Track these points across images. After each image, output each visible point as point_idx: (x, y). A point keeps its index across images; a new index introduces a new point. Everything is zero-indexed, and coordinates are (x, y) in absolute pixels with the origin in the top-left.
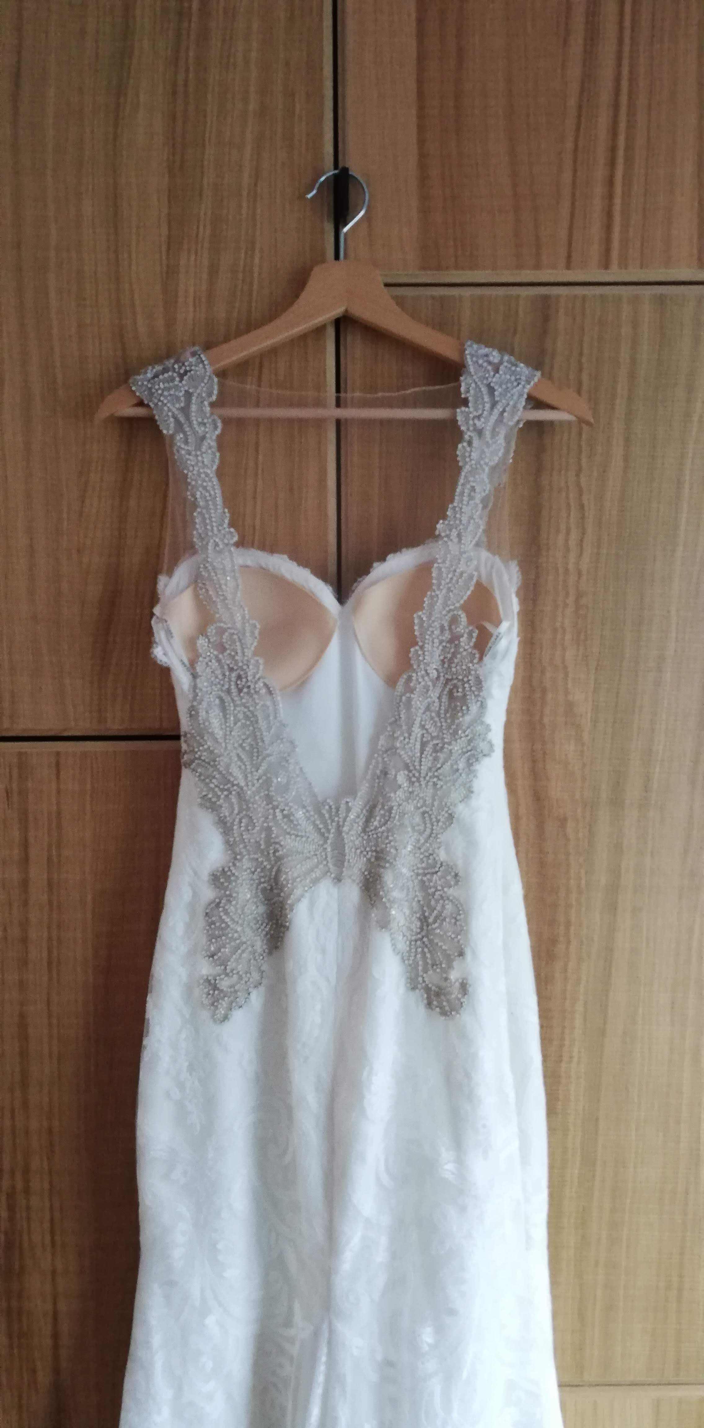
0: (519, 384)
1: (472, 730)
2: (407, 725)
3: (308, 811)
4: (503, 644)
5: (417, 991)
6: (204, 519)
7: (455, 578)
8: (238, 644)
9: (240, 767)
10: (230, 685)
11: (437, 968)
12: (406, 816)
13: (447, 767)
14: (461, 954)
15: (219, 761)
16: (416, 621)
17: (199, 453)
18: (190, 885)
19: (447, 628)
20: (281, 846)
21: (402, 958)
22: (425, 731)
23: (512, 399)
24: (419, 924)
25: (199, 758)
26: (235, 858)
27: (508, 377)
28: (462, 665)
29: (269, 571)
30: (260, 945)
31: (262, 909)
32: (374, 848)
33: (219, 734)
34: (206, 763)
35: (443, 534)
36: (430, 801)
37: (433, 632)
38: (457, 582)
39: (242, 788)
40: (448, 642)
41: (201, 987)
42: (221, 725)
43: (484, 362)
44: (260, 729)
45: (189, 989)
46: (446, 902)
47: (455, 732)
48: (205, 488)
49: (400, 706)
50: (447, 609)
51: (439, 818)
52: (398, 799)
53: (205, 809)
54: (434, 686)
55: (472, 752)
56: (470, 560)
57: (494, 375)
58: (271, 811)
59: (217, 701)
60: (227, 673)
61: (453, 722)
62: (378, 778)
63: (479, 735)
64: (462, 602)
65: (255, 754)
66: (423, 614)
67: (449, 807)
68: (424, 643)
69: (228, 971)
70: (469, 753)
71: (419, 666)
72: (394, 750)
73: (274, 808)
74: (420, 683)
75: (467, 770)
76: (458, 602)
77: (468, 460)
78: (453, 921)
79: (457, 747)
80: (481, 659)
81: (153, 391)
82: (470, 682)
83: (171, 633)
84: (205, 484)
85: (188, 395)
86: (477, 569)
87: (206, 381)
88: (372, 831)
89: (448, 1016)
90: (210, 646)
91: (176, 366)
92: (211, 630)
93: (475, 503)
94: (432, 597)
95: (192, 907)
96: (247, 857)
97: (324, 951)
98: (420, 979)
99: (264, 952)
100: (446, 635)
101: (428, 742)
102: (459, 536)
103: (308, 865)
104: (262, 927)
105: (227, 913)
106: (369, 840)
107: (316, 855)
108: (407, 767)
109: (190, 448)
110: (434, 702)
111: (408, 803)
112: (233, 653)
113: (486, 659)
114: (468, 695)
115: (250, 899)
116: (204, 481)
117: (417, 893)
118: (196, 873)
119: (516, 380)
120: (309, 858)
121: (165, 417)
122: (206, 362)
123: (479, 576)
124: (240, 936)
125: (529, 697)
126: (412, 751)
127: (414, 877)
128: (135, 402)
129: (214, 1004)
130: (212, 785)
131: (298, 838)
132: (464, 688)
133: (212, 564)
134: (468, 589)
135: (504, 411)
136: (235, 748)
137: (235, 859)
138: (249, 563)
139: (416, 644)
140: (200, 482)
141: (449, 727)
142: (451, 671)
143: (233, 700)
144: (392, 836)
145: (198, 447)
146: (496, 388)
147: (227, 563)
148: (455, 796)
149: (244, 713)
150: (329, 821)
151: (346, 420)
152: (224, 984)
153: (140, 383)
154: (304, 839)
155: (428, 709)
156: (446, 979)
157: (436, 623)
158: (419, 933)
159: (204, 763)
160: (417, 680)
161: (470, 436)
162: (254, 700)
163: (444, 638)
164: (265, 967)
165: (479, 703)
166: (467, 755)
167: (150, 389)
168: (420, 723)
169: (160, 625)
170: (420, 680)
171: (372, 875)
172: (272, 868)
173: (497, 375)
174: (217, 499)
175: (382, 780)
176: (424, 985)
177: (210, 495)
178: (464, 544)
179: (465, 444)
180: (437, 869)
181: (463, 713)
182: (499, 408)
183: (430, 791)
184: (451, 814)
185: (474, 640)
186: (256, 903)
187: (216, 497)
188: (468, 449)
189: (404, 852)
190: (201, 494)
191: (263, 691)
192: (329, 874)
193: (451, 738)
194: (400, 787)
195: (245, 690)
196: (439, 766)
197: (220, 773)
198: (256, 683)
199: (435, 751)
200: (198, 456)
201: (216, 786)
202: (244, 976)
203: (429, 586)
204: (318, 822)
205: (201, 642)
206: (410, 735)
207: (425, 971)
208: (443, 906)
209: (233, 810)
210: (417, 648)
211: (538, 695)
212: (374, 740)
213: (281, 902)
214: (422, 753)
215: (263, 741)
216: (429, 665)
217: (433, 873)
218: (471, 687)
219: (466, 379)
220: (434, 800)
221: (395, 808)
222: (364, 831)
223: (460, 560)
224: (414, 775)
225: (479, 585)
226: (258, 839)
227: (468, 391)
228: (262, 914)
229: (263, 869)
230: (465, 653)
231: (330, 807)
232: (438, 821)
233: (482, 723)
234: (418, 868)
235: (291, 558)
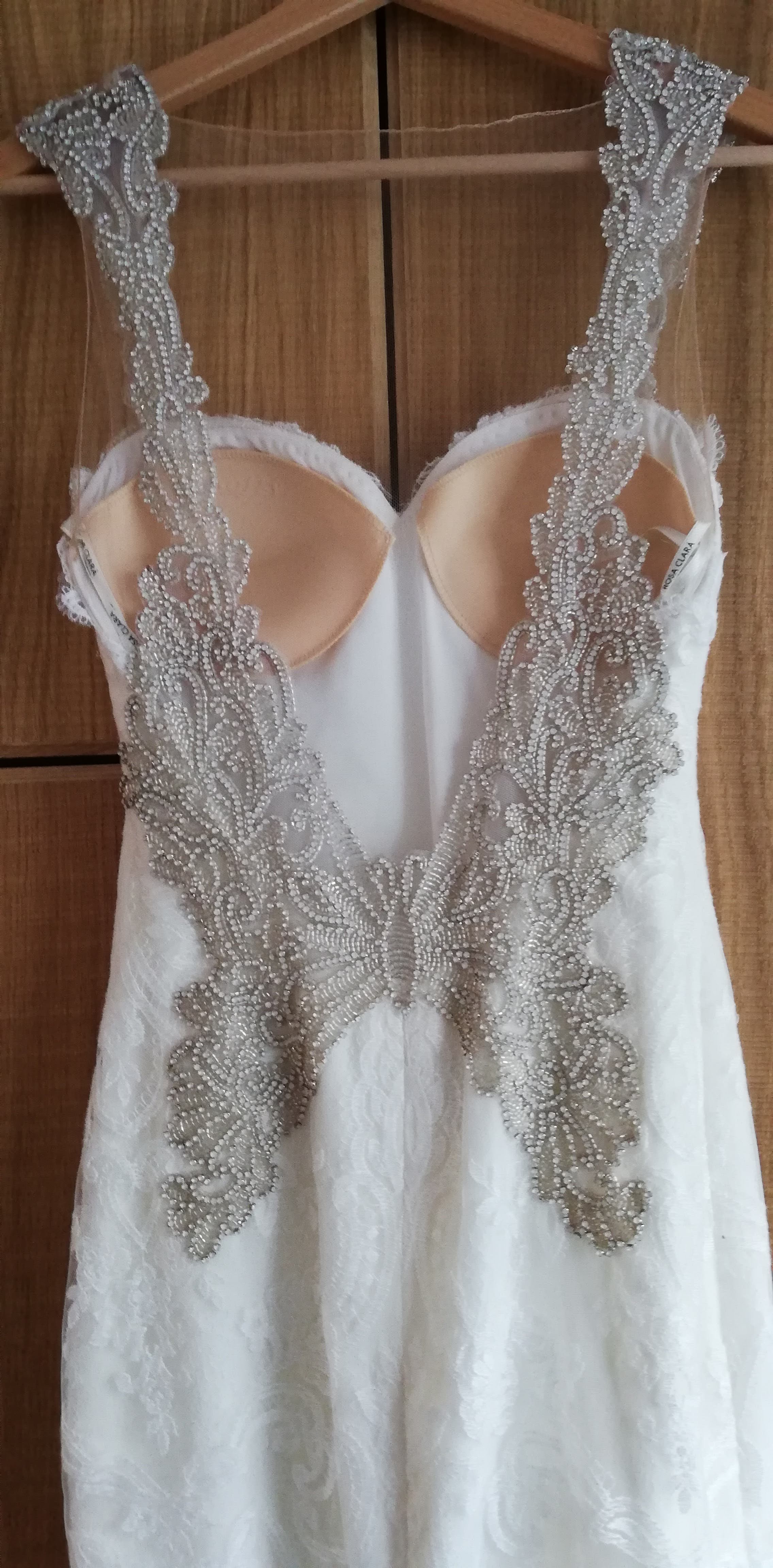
0: (710, 98)
1: (642, 725)
2: (521, 719)
3: (346, 880)
4: (695, 565)
5: (551, 1202)
6: (148, 362)
7: (604, 450)
8: (213, 583)
9: (222, 803)
10: (201, 658)
11: (588, 1162)
12: (524, 885)
13: (596, 795)
14: (632, 1137)
15: (184, 795)
16: (534, 530)
17: (136, 245)
18: (140, 1014)
19: (591, 541)
20: (299, 943)
21: (523, 1141)
22: (553, 731)
23: (699, 125)
24: (551, 1080)
25: (150, 790)
26: (218, 966)
27: (689, 86)
28: (621, 607)
29: (267, 453)
30: (265, 1120)
31: (268, 1056)
32: (465, 945)
33: (183, 746)
34: (163, 797)
35: (580, 371)
36: (568, 858)
37: (564, 548)
38: (608, 456)
39: (226, 842)
40: (592, 567)
41: (164, 1196)
42: (186, 728)
43: (646, 61)
44: (256, 735)
45: (144, 1200)
46: (602, 1041)
47: (611, 730)
48: (149, 307)
49: (507, 686)
50: (591, 506)
51: (583, 887)
52: (508, 854)
53: (163, 880)
54: (569, 647)
55: (643, 766)
56: (630, 414)
57: (664, 85)
58: (280, 881)
59: (179, 687)
60: (195, 637)
61: (606, 711)
62: (472, 817)
63: (655, 735)
64: (618, 491)
65: (249, 780)
66: (546, 516)
67: (602, 867)
68: (550, 570)
69: (210, 1168)
70: (638, 768)
71: (540, 612)
72: (498, 767)
73: (284, 876)
74: (543, 642)
75: (633, 799)
76: (612, 492)
77: (621, 235)
78: (615, 1075)
79: (614, 757)
80: (656, 594)
81: (57, 141)
82: (637, 636)
83: (92, 566)
84: (149, 300)
85: (117, 146)
86: (643, 432)
87: (148, 120)
88: (461, 913)
89: (610, 1249)
90: (163, 587)
91: (95, 97)
92: (165, 559)
93: (636, 312)
94: (562, 486)
95: (145, 1055)
96: (238, 964)
97: (380, 1132)
98: (557, 1180)
99: (275, 1132)
100: (590, 554)
101: (560, 750)
102: (610, 373)
103: (348, 977)
104: (270, 1089)
105: (205, 1066)
106: (456, 930)
107: (362, 959)
108: (522, 796)
109: (121, 238)
110: (570, 676)
111: (527, 861)
112: (204, 600)
113: (665, 594)
114: (633, 661)
115: (246, 1039)
116: (147, 294)
117: (547, 1025)
118: (149, 994)
119: (705, 91)
120: (350, 964)
121: (77, 185)
122: (148, 89)
123: (647, 449)
124: (231, 1106)
125: (734, 673)
126: (531, 767)
127: (540, 998)
128: (26, 165)
129: (188, 1226)
130: (173, 837)
131: (328, 930)
132: (626, 648)
133: (163, 442)
134: (628, 469)
135: (685, 146)
136: (213, 770)
137: (219, 968)
138: (232, 441)
139: (536, 572)
140: (139, 297)
141: (599, 721)
142: (601, 618)
143: (206, 683)
144: (500, 921)
145: (135, 237)
146: (669, 106)
147: (192, 438)
148: (613, 847)
149: (228, 706)
150: (384, 898)
151: (400, 182)
152: (206, 1189)
153: (33, 130)
154: (340, 930)
155: (559, 689)
156: (605, 1182)
157: (571, 533)
158: (553, 1098)
159: (157, 798)
160: (538, 638)
161: (624, 194)
162: (243, 682)
163: (586, 559)
164: (277, 1159)
165: (655, 674)
166: (633, 771)
167: (52, 138)
168: (546, 716)
169: (72, 552)
170: (544, 637)
171: (464, 993)
172: (284, 983)
173: (670, 84)
174: (172, 325)
175: (477, 821)
176: (563, 1190)
177: (159, 318)
178: (620, 387)
179: (615, 209)
180: (583, 981)
181: (624, 694)
182: (676, 140)
183: (567, 838)
184: (605, 880)
185: (642, 560)
186: (257, 1046)
187: (170, 322)
188: (622, 217)
189: (522, 951)
190: (143, 316)
191: (260, 667)
192: (386, 993)
193: (603, 741)
194: (511, 833)
195: (228, 665)
196: (582, 792)
197: (187, 814)
198: (247, 652)
199: (574, 765)
200: (136, 251)
201: (181, 839)
202: (240, 1175)
203: (556, 466)
204: (364, 899)
205: (146, 579)
206: (527, 738)
207: (566, 1167)
208: (596, 1049)
209: (213, 879)
210: (537, 579)
211: (750, 667)
212: (462, 751)
213: (302, 1046)
214: (549, 770)
215: (262, 756)
216: (559, 610)
217: (576, 989)
218: (638, 646)
219: (613, 93)
220: (573, 855)
221: (502, 871)
222: (448, 914)
223: (611, 416)
224: (536, 810)
225: (646, 461)
226: (258, 933)
227: (618, 114)
228: (270, 1064)
229: (268, 986)
230: (625, 584)
231: (386, 871)
232: (583, 894)
233: (661, 711)
234: (547, 980)
235: (307, 429)
